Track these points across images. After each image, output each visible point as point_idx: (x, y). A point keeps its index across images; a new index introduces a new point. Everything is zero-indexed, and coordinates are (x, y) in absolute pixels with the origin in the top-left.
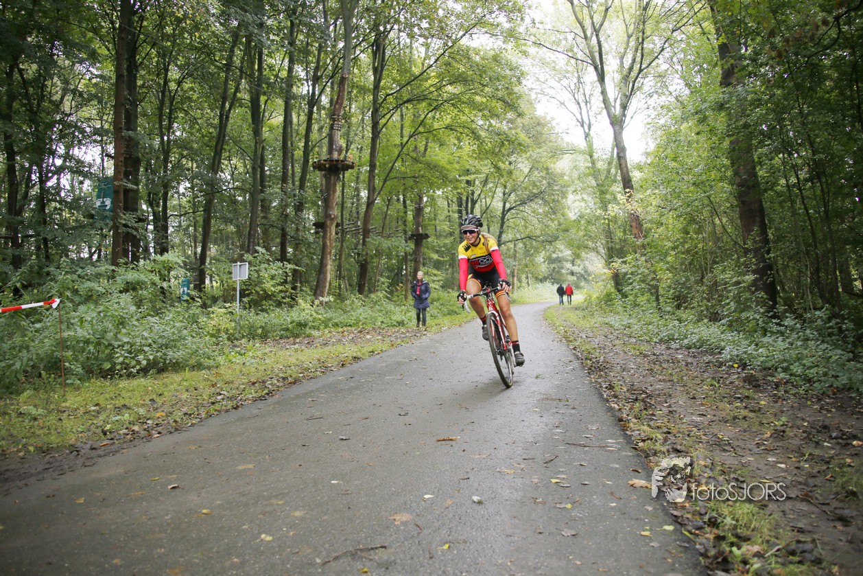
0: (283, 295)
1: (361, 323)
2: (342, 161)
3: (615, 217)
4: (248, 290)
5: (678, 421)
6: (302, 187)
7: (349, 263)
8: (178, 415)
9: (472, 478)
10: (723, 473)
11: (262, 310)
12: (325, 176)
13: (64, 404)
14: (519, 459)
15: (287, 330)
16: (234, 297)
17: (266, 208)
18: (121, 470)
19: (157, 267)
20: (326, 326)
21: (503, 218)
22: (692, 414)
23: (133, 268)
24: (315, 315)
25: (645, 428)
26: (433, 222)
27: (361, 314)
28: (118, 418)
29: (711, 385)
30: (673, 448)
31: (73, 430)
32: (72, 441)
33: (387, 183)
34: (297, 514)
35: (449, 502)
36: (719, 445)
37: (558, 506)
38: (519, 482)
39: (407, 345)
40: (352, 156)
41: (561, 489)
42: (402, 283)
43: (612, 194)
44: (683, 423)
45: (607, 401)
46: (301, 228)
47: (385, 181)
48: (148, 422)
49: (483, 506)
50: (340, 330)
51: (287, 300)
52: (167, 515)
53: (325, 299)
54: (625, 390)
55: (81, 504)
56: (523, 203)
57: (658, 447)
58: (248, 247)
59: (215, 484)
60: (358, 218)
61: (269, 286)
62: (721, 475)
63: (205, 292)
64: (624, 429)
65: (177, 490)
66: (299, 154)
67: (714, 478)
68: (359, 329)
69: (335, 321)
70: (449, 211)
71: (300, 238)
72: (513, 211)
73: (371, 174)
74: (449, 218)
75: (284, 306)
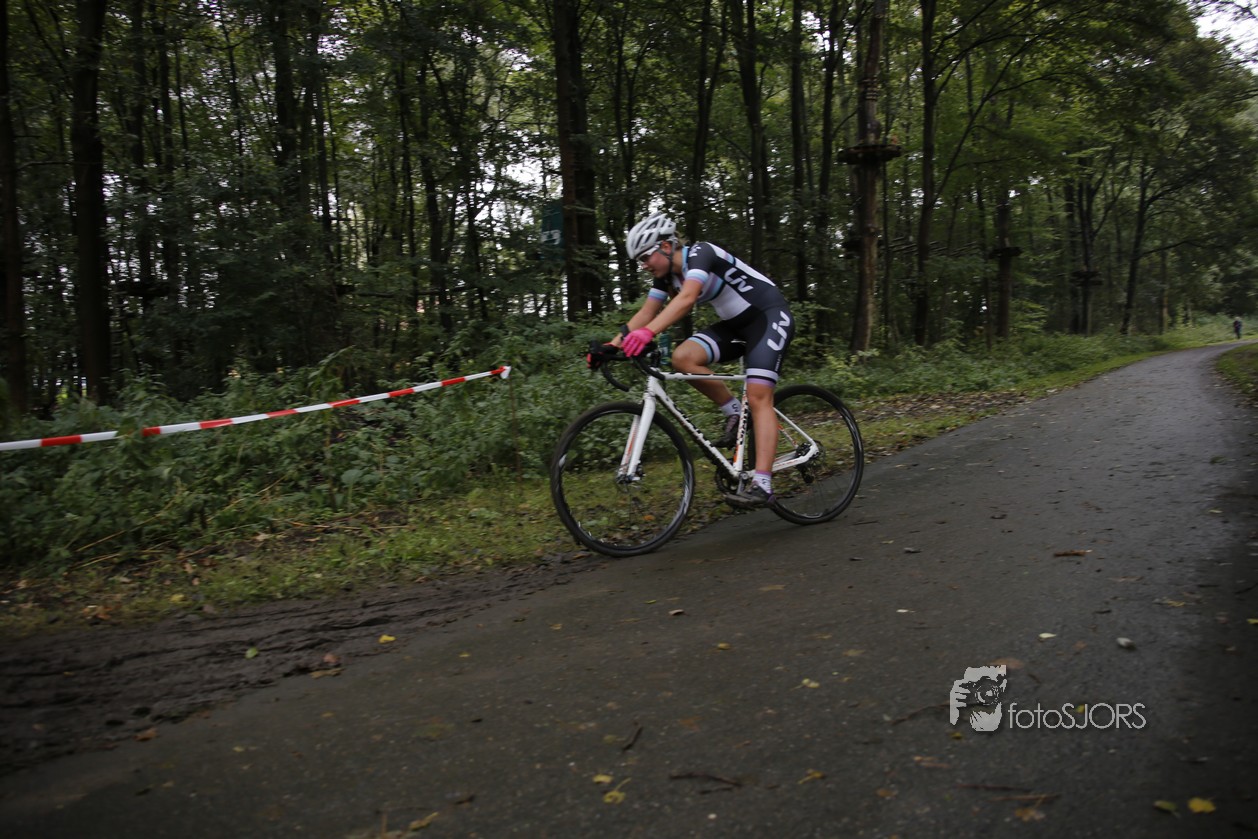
0: (803, 350)
1: (921, 387)
2: (883, 146)
6: (824, 190)
7: (899, 300)
9: (1115, 612)
12: (856, 171)
13: (522, 506)
14: (1192, 586)
17: (773, 224)
18: (605, 590)
20: (870, 394)
21: (1141, 213)
24: (853, 378)
26: (1026, 229)
27: (920, 374)
28: (593, 522)
31: (537, 539)
32: (538, 552)
33: (953, 173)
34: (852, 653)
35: (1080, 645)
38: (1193, 620)
39: (996, 417)
40: (895, 136)
42: (981, 325)
46: (824, 250)
47: (948, 173)
48: (634, 528)
49: (1135, 653)
50: (891, 398)
51: (811, 357)
52: (671, 648)
53: (867, 354)
55: (558, 631)
56: (1176, 186)
59: (732, 610)
60: (909, 231)
65: (680, 617)
66: (816, 142)
68: (919, 396)
69: (883, 385)
70: (1051, 209)
71: (826, 266)
72: (1158, 201)
73: (927, 163)
74: (1052, 221)
75: (806, 366)
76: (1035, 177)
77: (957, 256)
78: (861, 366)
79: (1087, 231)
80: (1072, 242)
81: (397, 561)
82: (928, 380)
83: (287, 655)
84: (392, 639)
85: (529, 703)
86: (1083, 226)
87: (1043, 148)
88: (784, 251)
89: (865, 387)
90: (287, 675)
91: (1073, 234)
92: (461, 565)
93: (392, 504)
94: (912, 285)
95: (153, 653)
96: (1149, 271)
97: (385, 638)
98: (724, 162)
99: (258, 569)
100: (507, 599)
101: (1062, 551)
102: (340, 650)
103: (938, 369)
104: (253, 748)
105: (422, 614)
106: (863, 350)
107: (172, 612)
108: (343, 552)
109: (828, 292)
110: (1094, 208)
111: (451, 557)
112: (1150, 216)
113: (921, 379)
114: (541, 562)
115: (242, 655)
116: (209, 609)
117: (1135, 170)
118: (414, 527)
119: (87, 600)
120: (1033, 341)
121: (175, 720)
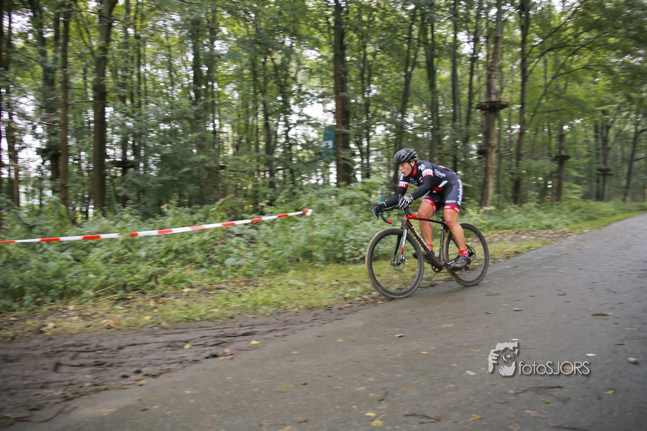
1: (517, 227)
9: (625, 345)
13: (316, 280)
17: (440, 142)
18: (361, 323)
21: (635, 138)
23: (350, 189)
24: (481, 221)
26: (573, 146)
27: (516, 220)
28: (352, 290)
31: (325, 297)
32: (326, 303)
33: (536, 116)
35: (609, 360)
39: (557, 244)
40: (506, 97)
42: (548, 195)
47: (533, 116)
48: (373, 293)
49: (638, 366)
50: (501, 232)
52: (398, 353)
53: (488, 208)
55: (340, 342)
59: (428, 336)
60: (512, 145)
65: (402, 338)
66: (464, 99)
68: (516, 232)
69: (496, 225)
70: (586, 136)
73: (522, 110)
74: (586, 142)
76: (578, 118)
77: (536, 159)
78: (485, 215)
79: (605, 147)
80: (597, 153)
81: (255, 305)
82: (520, 223)
83: (205, 348)
84: (256, 343)
85: (330, 376)
86: (603, 145)
87: (583, 104)
88: (447, 155)
89: (487, 226)
90: (207, 358)
91: (598, 149)
93: (249, 276)
94: (512, 174)
95: (140, 344)
96: (639, 169)
97: (254, 342)
98: (416, 108)
99: (186, 305)
101: (596, 313)
102: (232, 346)
103: (526, 217)
104: (195, 392)
105: (270, 331)
106: (486, 206)
107: (146, 325)
108: (227, 299)
109: (468, 177)
110: (609, 135)
111: (282, 304)
112: (640, 140)
113: (517, 222)
114: (328, 308)
115: (182, 347)
116: (164, 324)
117: (632, 116)
118: (262, 288)
119: (103, 317)
120: (575, 204)
121: (154, 376)
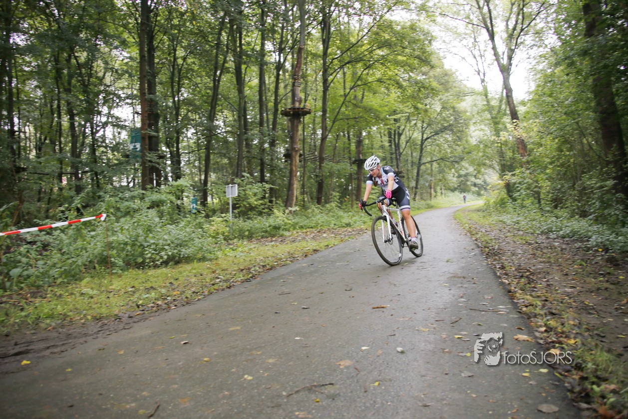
0: (263, 207)
2: (302, 109)
3: (506, 141)
4: (238, 204)
5: (554, 292)
6: (274, 128)
7: (310, 183)
8: (188, 293)
9: (397, 335)
10: (588, 330)
11: (249, 218)
12: (290, 120)
13: (111, 287)
14: (433, 321)
15: (266, 231)
16: (228, 208)
17: (248, 145)
18: (149, 332)
19: (173, 190)
20: (295, 228)
21: (422, 145)
22: (565, 286)
23: (156, 192)
25: (528, 297)
27: (319, 219)
29: (581, 265)
30: (549, 312)
31: (116, 305)
33: (336, 123)
34: (271, 361)
35: (380, 352)
36: (586, 309)
37: (461, 354)
38: (432, 337)
39: (353, 240)
40: (309, 104)
41: (463, 342)
42: (349, 196)
43: (504, 124)
44: (558, 293)
45: (500, 277)
46: (274, 158)
47: (334, 122)
48: (168, 298)
49: (404, 355)
50: (305, 231)
51: (266, 210)
52: (180, 362)
53: (293, 209)
54: (514, 269)
55: (121, 354)
56: (437, 133)
57: (538, 311)
58: (237, 174)
59: (213, 341)
60: (315, 150)
61: (253, 201)
62: (586, 332)
63: (207, 206)
64: (512, 298)
65: (187, 345)
66: (271, 105)
67: (581, 334)
68: (318, 230)
69: (301, 224)
70: (382, 142)
71: (274, 165)
72: (429, 140)
73: (324, 117)
74: (382, 147)
75: (264, 215)
76: (374, 126)
77: (338, 162)
78: (290, 215)
79: (397, 152)
80: (391, 157)
81: (38, 318)
82: (323, 222)
84: (28, 362)
85: (101, 394)
86: (396, 150)
87: (377, 113)
88: (254, 158)
89: (292, 225)
91: (392, 154)
92: (74, 320)
93: (38, 287)
94: (317, 176)
96: (425, 172)
97: (25, 362)
98: (226, 112)
100: (97, 338)
101: (376, 307)
103: (328, 217)
106: (291, 207)
108: (7, 314)
109: (275, 179)
110: (401, 142)
112: (426, 147)
113: (319, 222)
114: (118, 318)
117: (419, 125)
118: (50, 299)
